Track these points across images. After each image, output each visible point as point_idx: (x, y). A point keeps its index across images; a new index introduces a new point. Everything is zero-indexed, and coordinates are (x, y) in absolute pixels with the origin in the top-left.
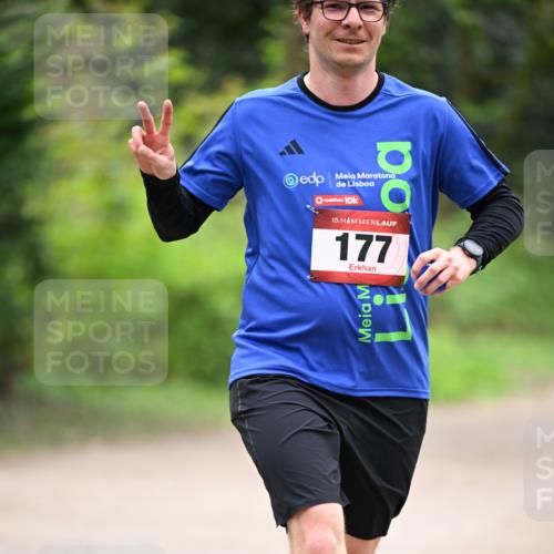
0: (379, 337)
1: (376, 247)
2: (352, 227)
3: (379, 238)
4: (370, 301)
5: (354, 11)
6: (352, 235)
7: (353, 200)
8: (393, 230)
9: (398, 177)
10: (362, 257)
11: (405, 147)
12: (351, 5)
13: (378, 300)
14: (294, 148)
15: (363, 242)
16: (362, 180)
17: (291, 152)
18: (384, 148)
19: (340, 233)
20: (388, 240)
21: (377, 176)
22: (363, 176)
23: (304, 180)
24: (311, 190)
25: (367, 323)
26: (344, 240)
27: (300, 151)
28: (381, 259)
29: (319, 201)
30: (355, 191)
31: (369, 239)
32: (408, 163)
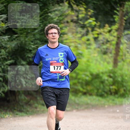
0: (60, 80)
1: (59, 68)
2: (56, 65)
3: (59, 66)
4: (59, 75)
5: (54, 34)
6: (56, 66)
7: (55, 61)
8: (61, 65)
9: (62, 58)
10: (57, 69)
11: (62, 53)
12: (53, 33)
13: (60, 75)
14: (47, 55)
15: (57, 67)
16: (56, 59)
17: (46, 56)
18: (59, 54)
19: (54, 66)
20: (61, 67)
21: (59, 58)
22: (57, 58)
23: (48, 59)
24: (49, 61)
25: (58, 78)
26: (54, 67)
27: (48, 55)
28: (60, 69)
29: (51, 62)
30: (56, 60)
31: (58, 67)
32: (63, 56)
